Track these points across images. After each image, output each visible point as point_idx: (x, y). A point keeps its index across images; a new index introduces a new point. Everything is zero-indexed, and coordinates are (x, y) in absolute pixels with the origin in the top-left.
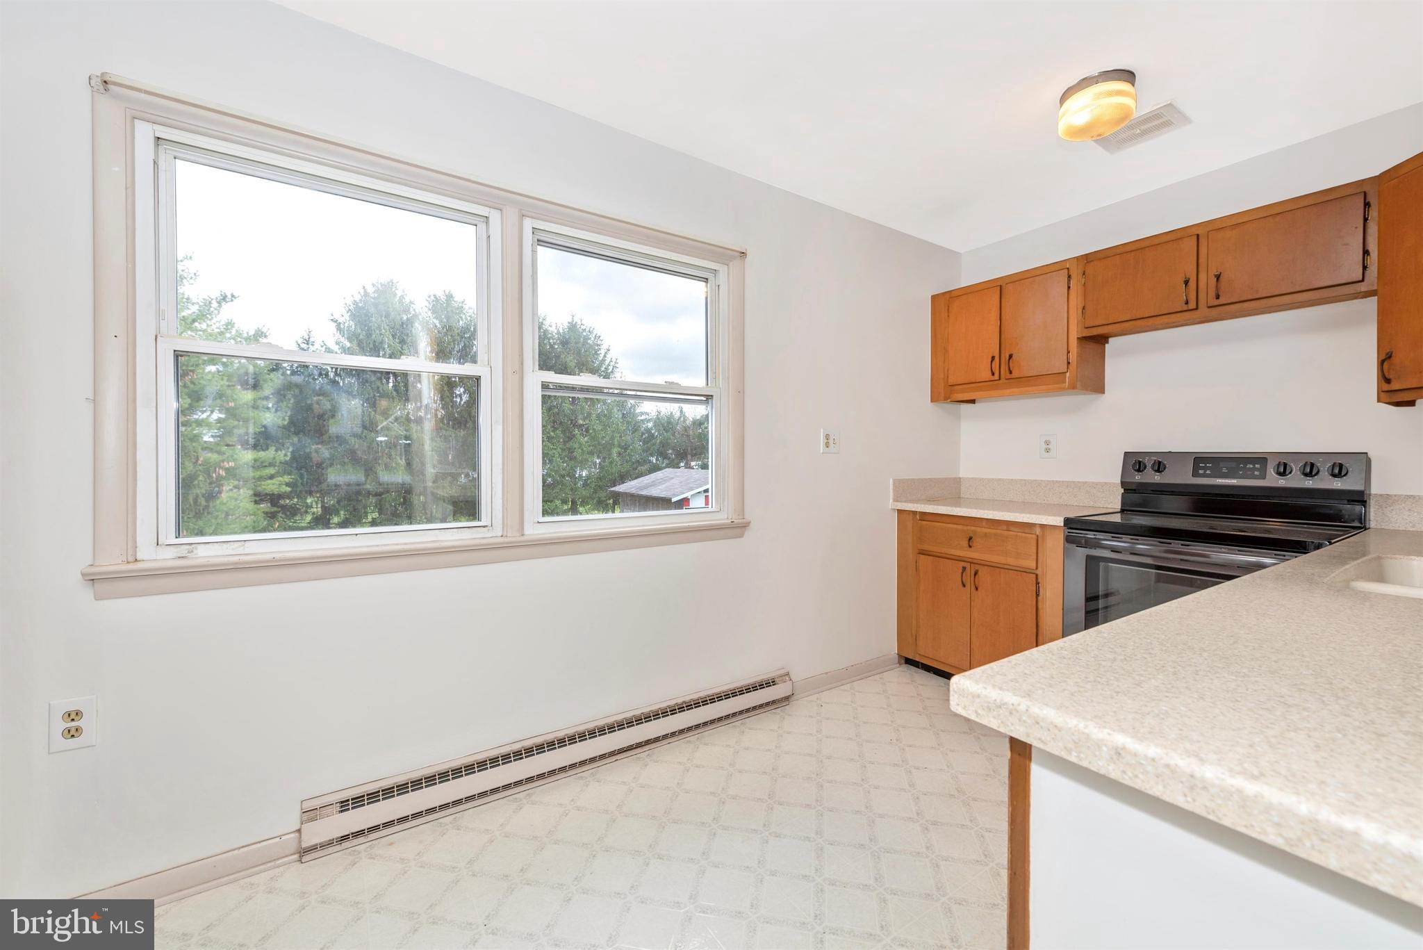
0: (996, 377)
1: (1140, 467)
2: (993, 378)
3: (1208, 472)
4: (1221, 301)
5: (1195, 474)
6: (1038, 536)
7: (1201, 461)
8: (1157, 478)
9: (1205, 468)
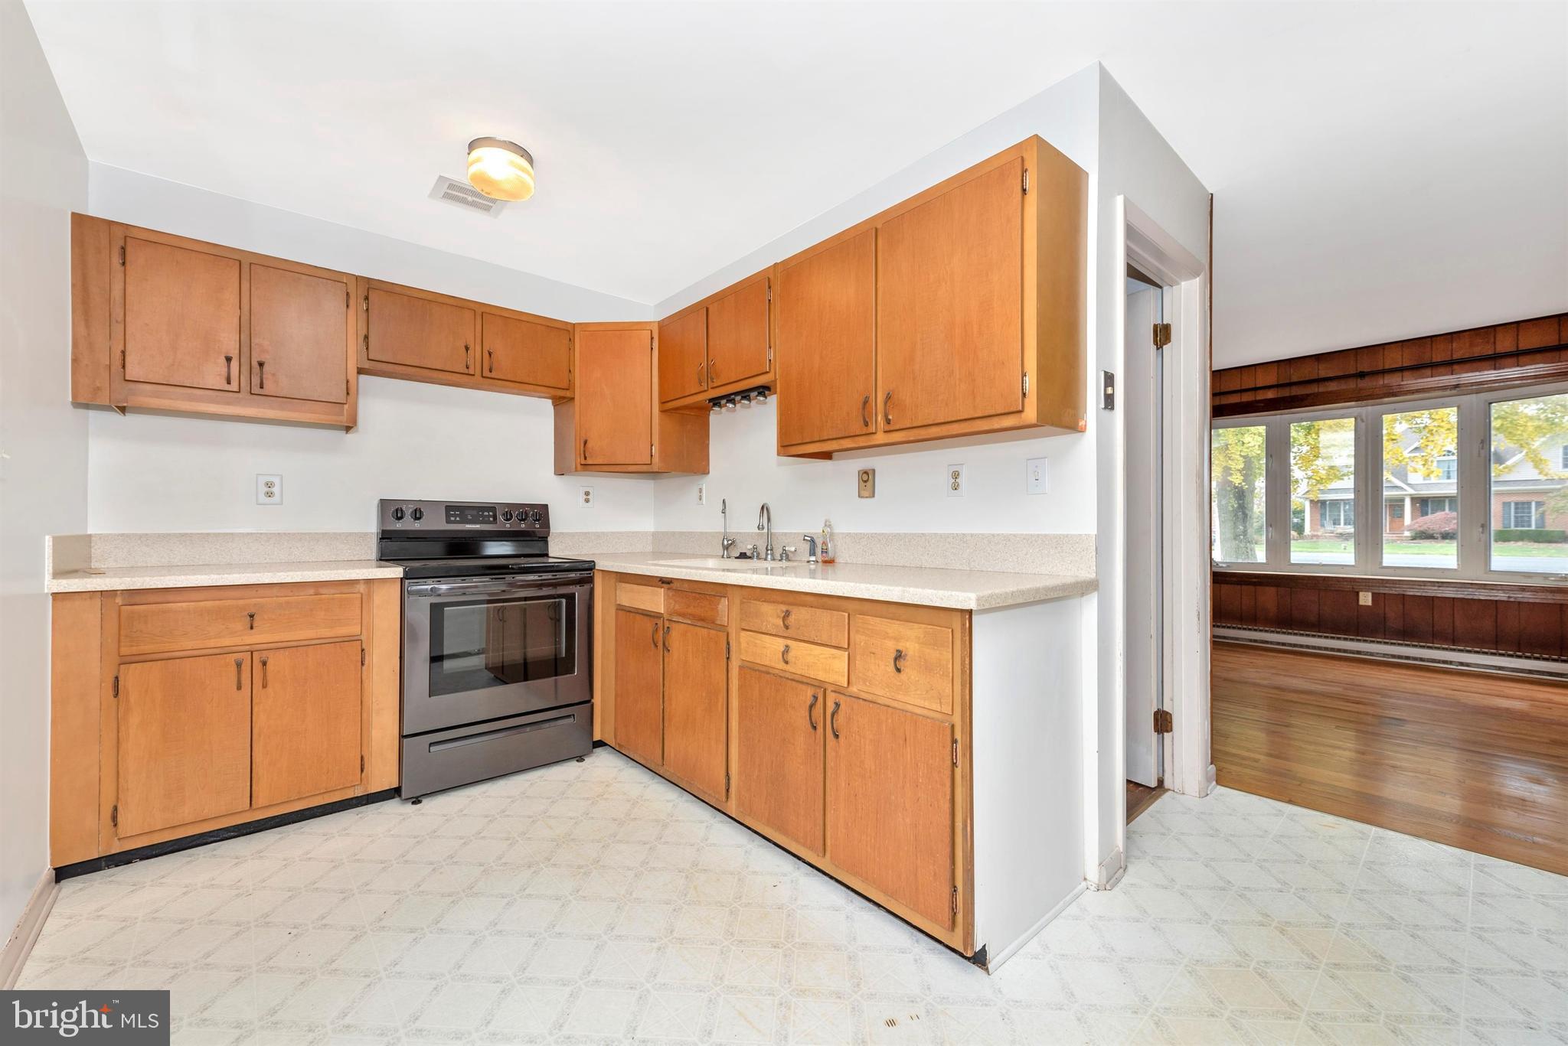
0: (234, 386)
1: (399, 515)
2: (227, 387)
3: (458, 519)
4: (493, 375)
5: (448, 521)
6: (362, 594)
7: (454, 510)
8: (417, 526)
9: (455, 516)
